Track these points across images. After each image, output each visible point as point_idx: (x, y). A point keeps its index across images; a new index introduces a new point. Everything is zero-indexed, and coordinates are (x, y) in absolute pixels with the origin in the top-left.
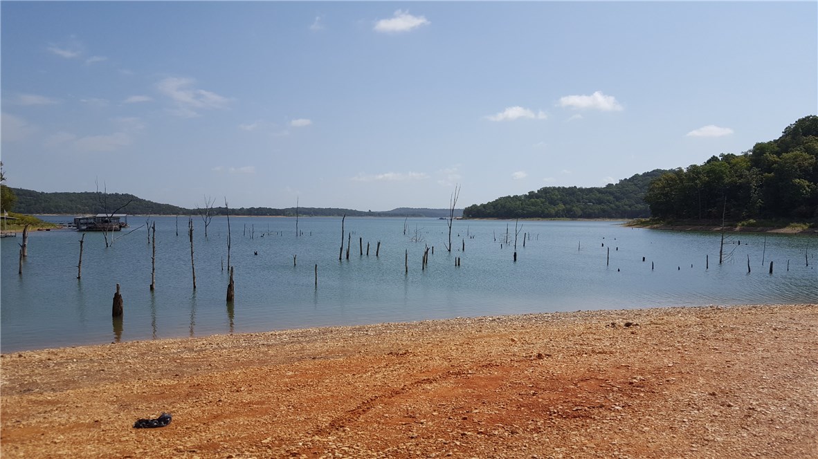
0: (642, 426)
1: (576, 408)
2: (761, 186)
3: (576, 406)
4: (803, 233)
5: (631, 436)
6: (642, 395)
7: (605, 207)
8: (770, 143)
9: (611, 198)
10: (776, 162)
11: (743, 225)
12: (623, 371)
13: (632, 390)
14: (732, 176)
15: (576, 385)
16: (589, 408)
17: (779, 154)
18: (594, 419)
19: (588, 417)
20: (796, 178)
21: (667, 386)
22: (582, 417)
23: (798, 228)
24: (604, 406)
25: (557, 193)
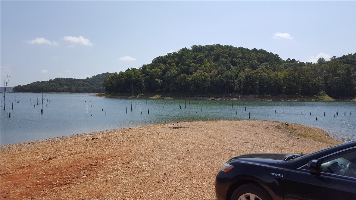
0: (94, 182)
1: (66, 180)
2: (145, 81)
3: (66, 179)
4: (159, 98)
5: (89, 188)
6: (95, 169)
7: (86, 88)
8: (148, 65)
9: (89, 84)
10: (150, 72)
11: (139, 95)
12: (88, 160)
13: (91, 168)
14: (135, 77)
15: (67, 169)
16: (71, 179)
17: (151, 69)
18: (73, 184)
19: (70, 183)
20: (156, 78)
21: (106, 163)
22: (68, 184)
23: (157, 97)
24: (78, 177)
25: (63, 81)
